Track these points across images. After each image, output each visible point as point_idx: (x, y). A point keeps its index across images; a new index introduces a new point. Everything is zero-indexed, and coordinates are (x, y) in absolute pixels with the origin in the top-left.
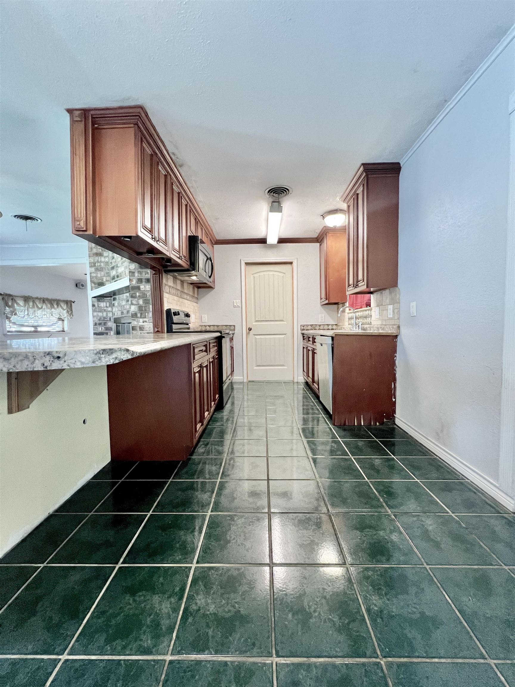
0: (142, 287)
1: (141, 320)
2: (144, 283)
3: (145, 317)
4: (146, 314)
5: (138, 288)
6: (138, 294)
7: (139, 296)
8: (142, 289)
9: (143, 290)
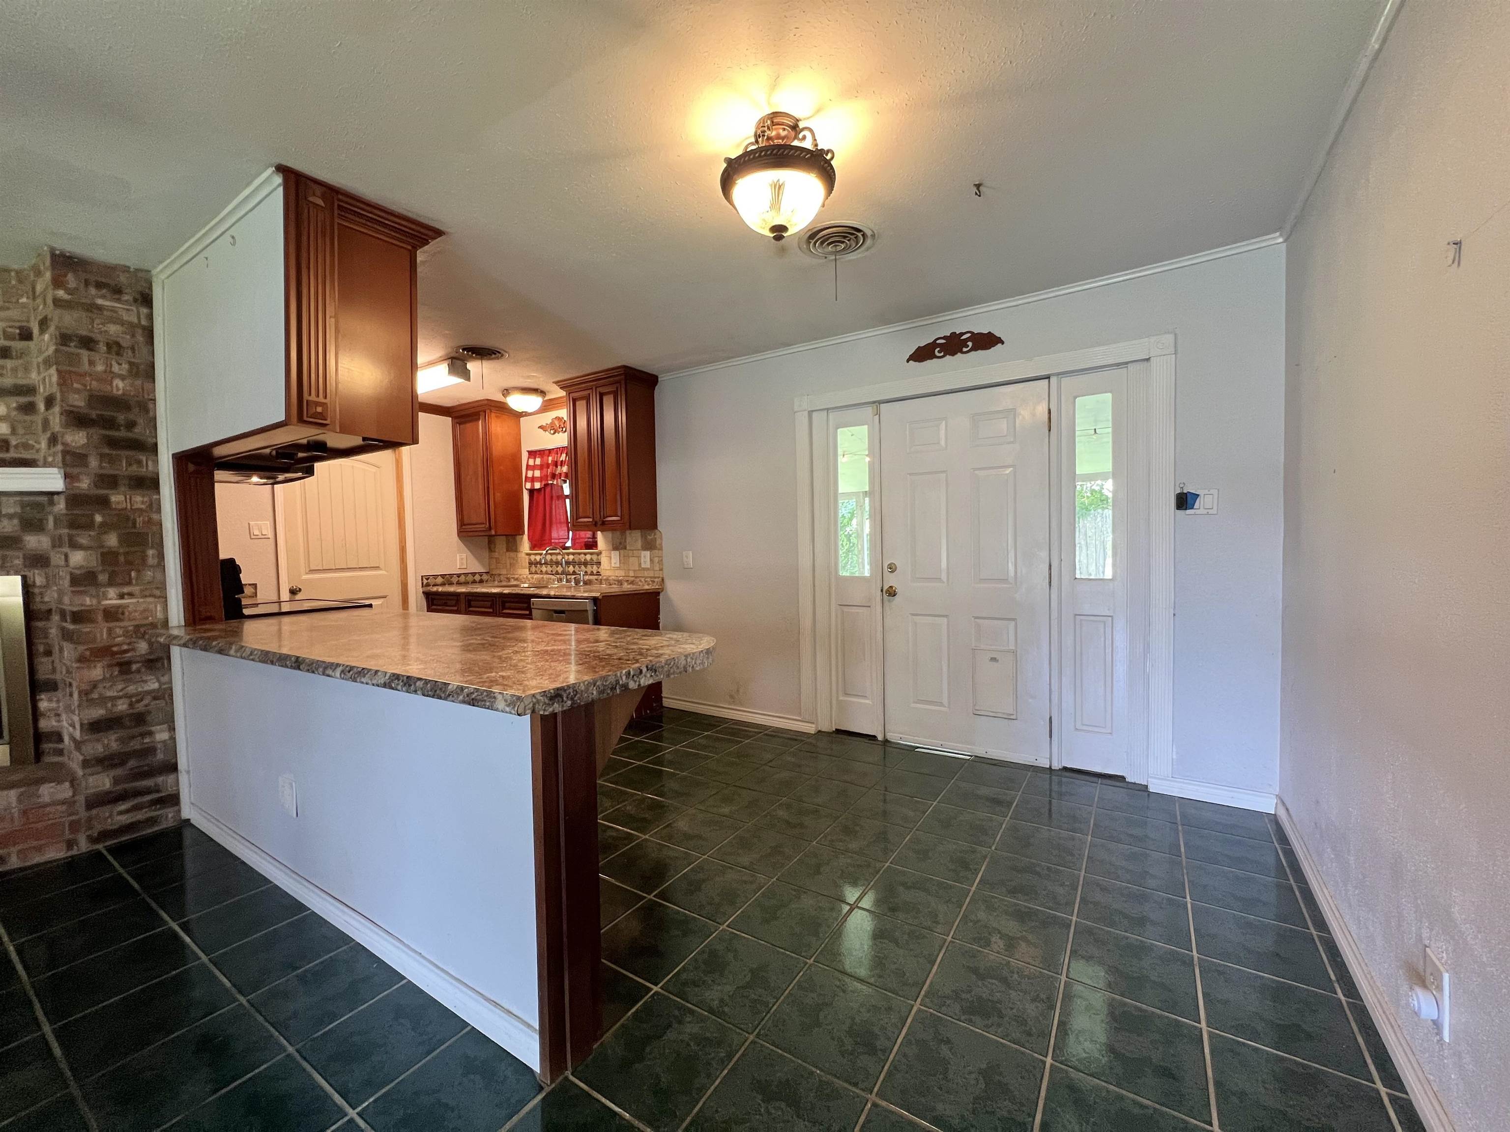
0: (117, 499)
1: (112, 592)
2: (123, 489)
3: (130, 583)
4: (133, 574)
5: (104, 502)
6: (98, 518)
7: (103, 525)
8: (118, 503)
9: (120, 507)
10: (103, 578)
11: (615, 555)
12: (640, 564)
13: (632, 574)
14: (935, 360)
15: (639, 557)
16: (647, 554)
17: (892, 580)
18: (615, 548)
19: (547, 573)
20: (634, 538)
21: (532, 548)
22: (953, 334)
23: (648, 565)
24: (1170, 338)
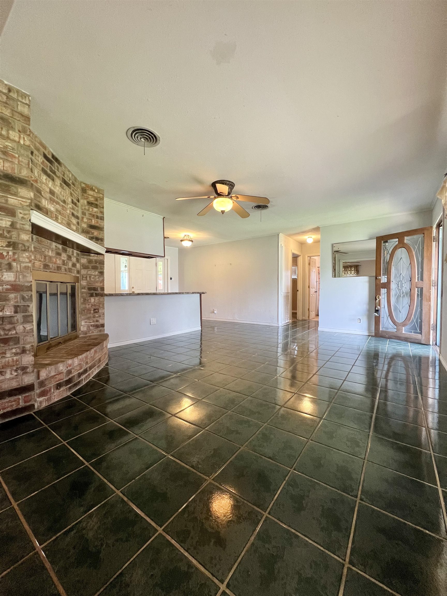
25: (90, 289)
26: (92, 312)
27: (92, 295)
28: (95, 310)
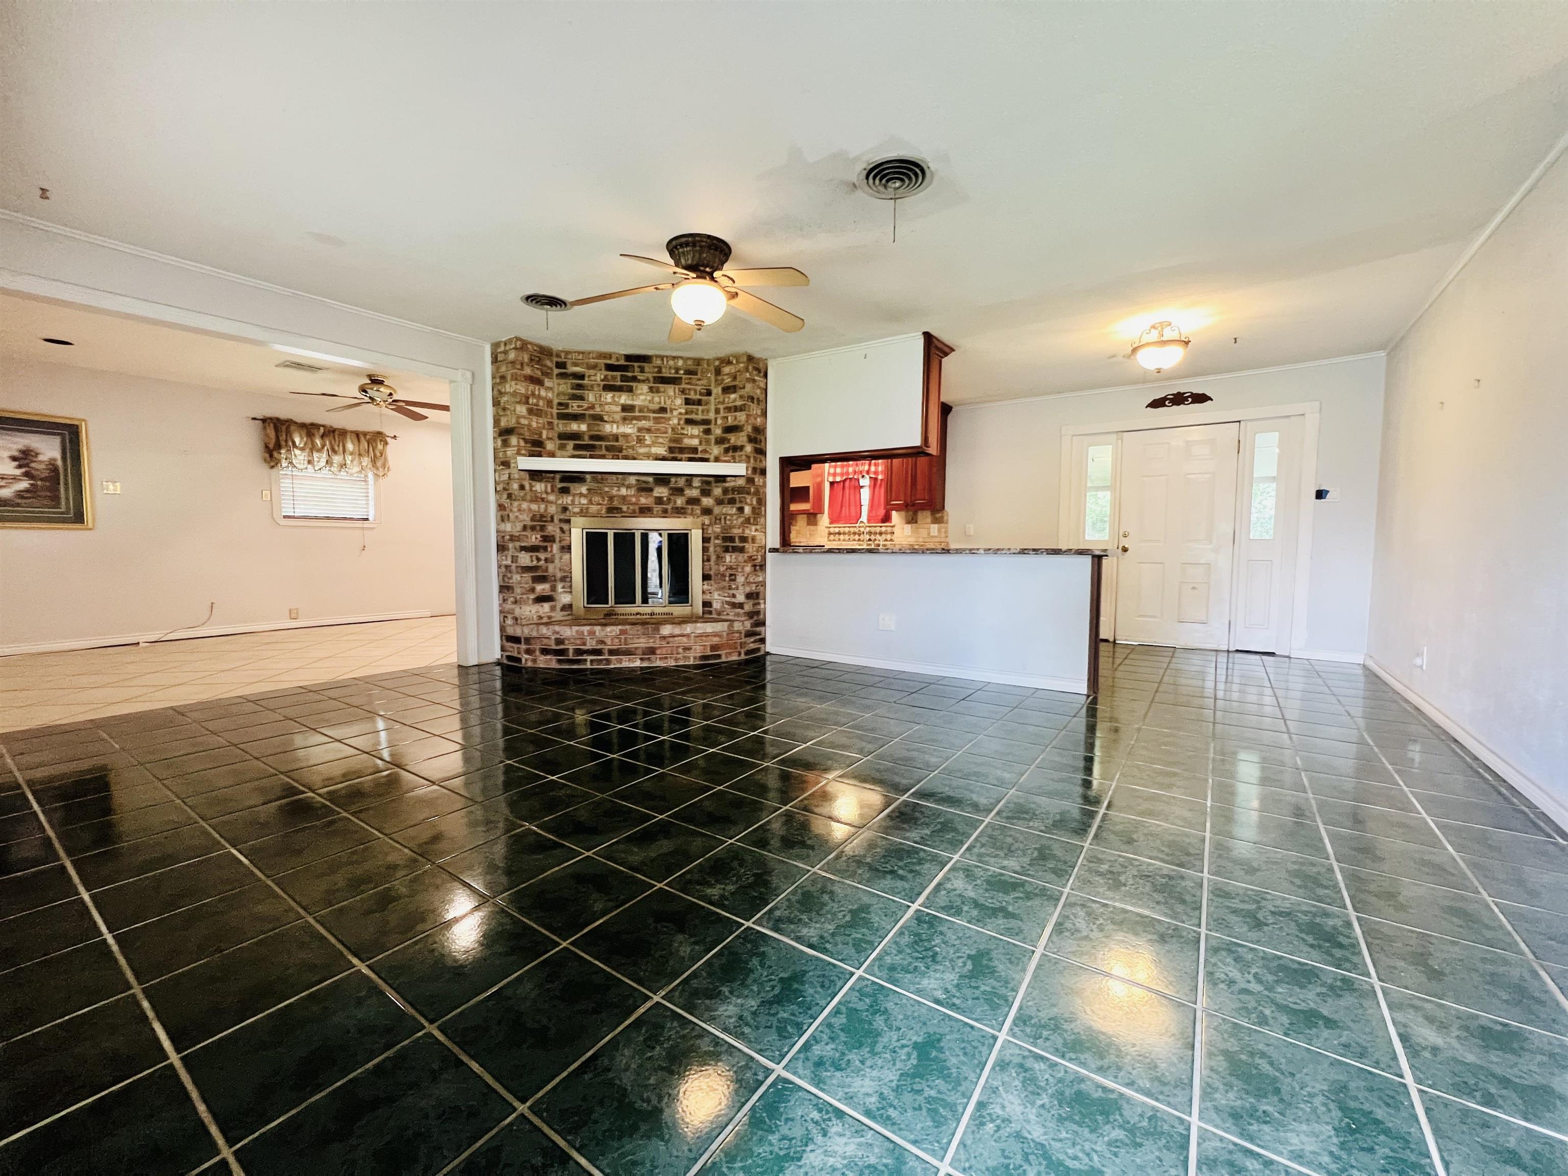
10: (752, 520)
11: (908, 527)
12: (929, 534)
13: (921, 540)
14: (1165, 408)
15: (929, 529)
16: (936, 526)
17: (1125, 543)
18: (908, 522)
19: (844, 540)
20: (925, 517)
21: (831, 523)
22: (1179, 393)
23: (936, 533)
24: (1318, 403)
25: (725, 539)
26: (727, 579)
27: (726, 550)
28: (731, 575)
